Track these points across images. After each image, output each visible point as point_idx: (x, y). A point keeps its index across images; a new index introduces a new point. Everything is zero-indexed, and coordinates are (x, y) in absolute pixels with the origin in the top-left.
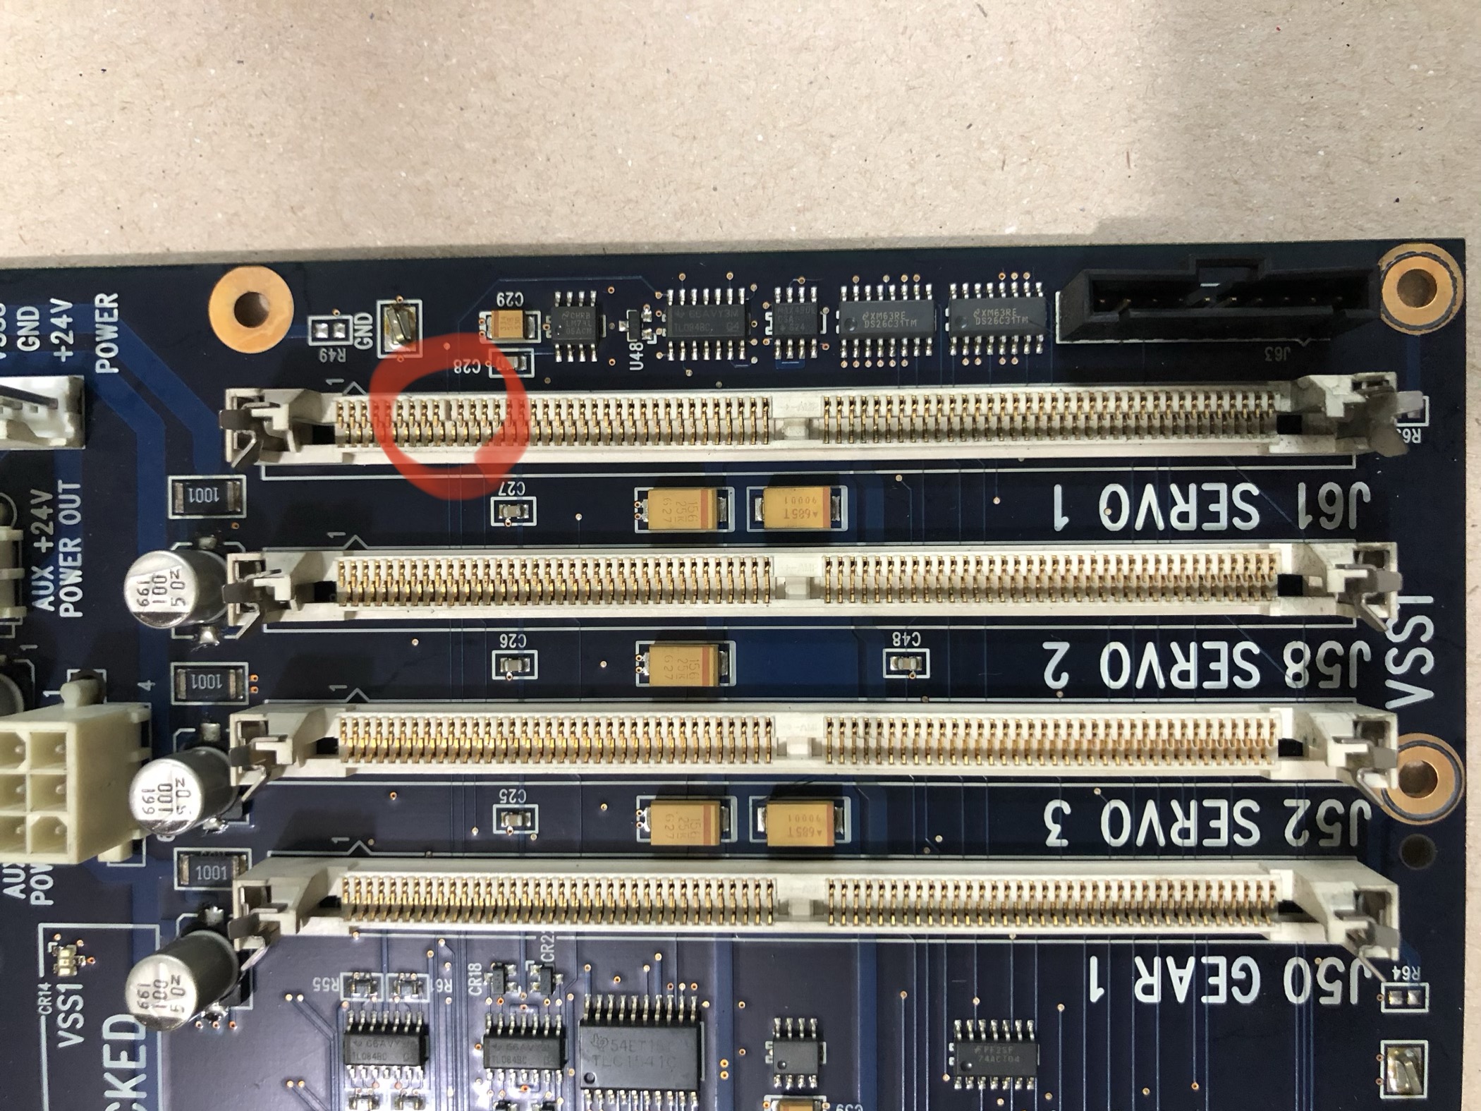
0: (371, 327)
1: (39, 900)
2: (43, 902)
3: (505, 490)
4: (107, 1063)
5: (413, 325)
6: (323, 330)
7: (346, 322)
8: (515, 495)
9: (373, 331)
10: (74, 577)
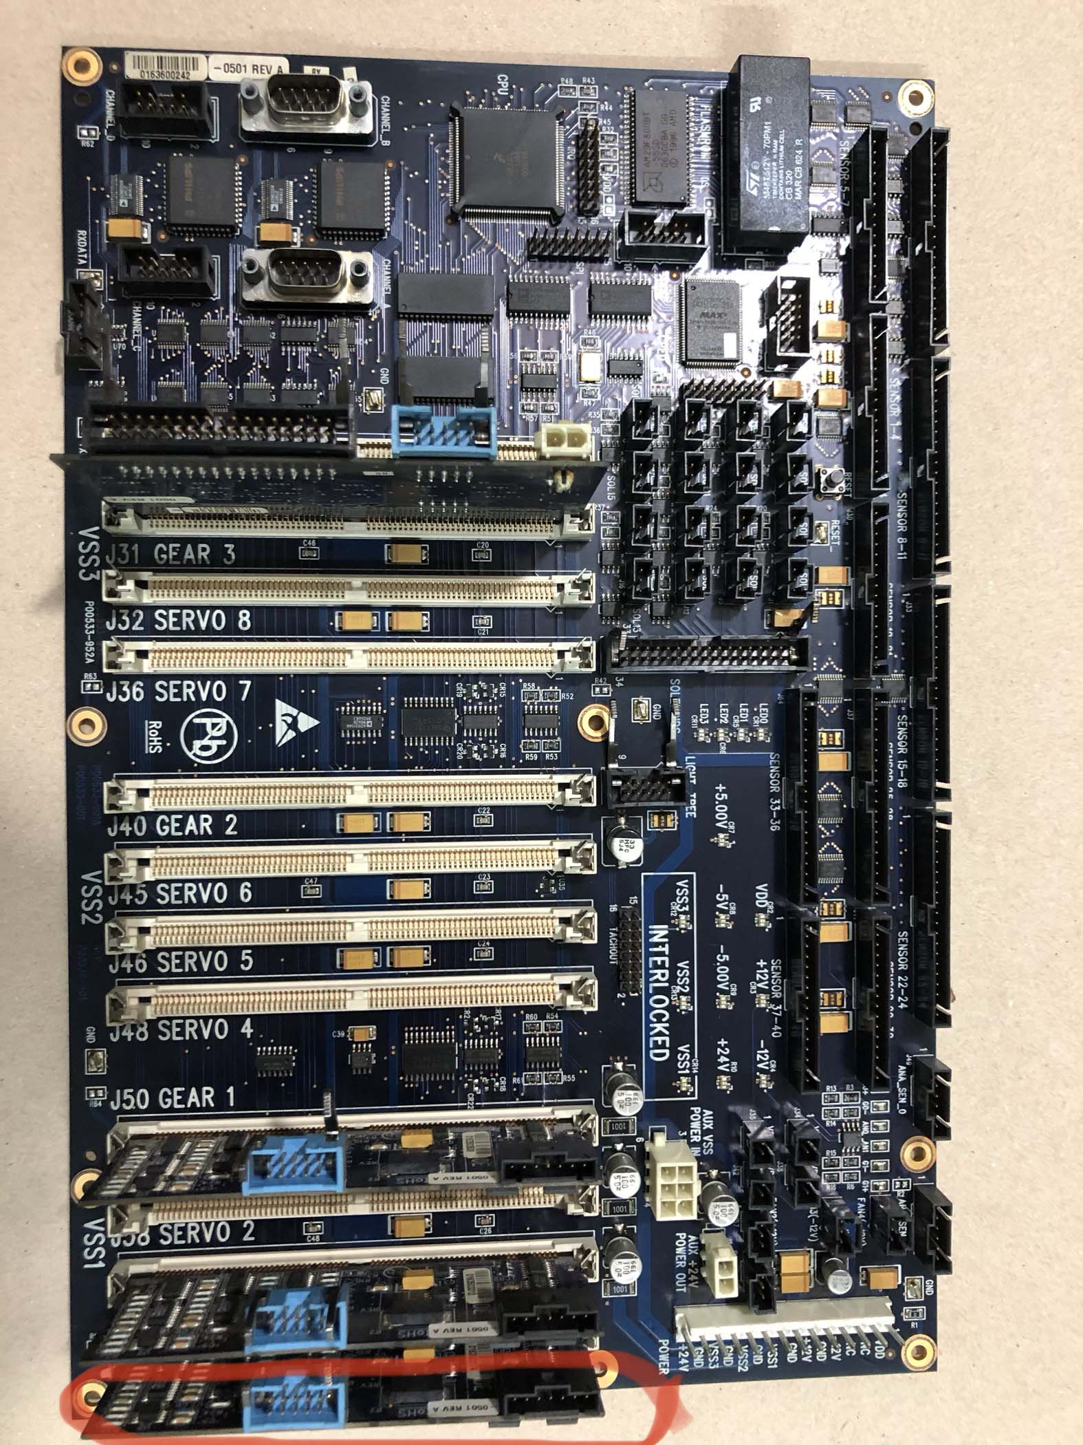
1: (697, 1110)
2: (695, 1109)
4: (667, 1039)
10: (679, 1251)
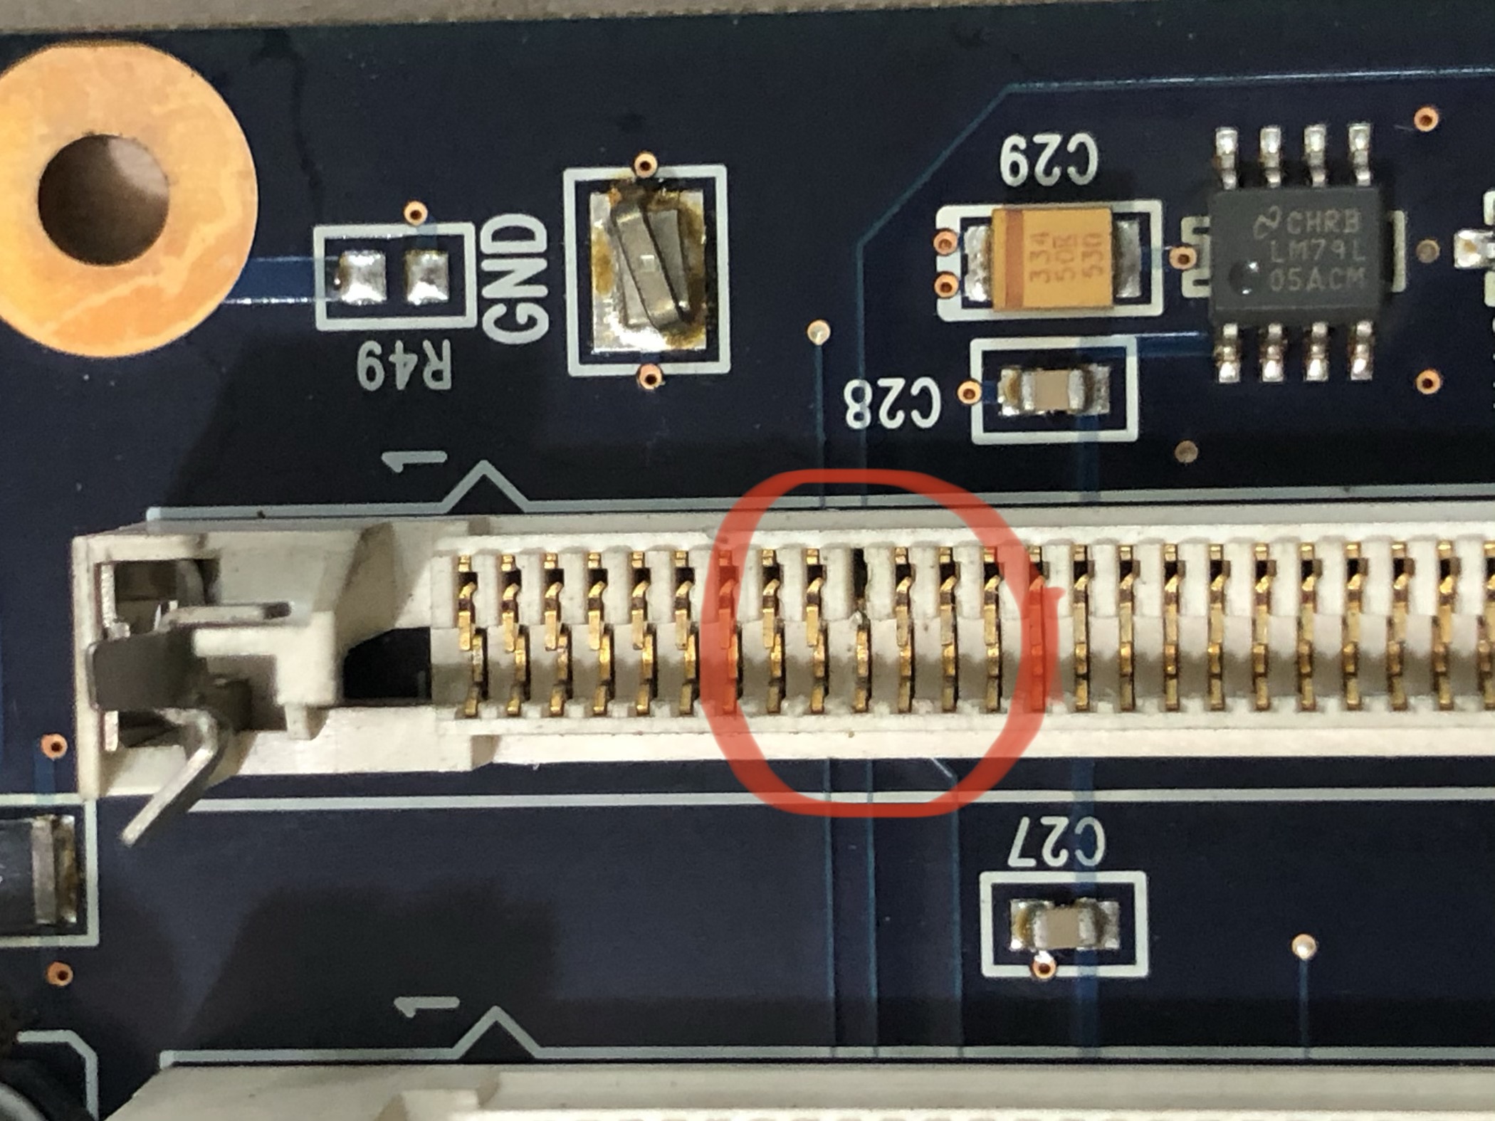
0: (541, 264)
3: (1032, 849)
5: (696, 258)
6: (369, 277)
7: (451, 247)
8: (1067, 867)
9: (552, 277)
